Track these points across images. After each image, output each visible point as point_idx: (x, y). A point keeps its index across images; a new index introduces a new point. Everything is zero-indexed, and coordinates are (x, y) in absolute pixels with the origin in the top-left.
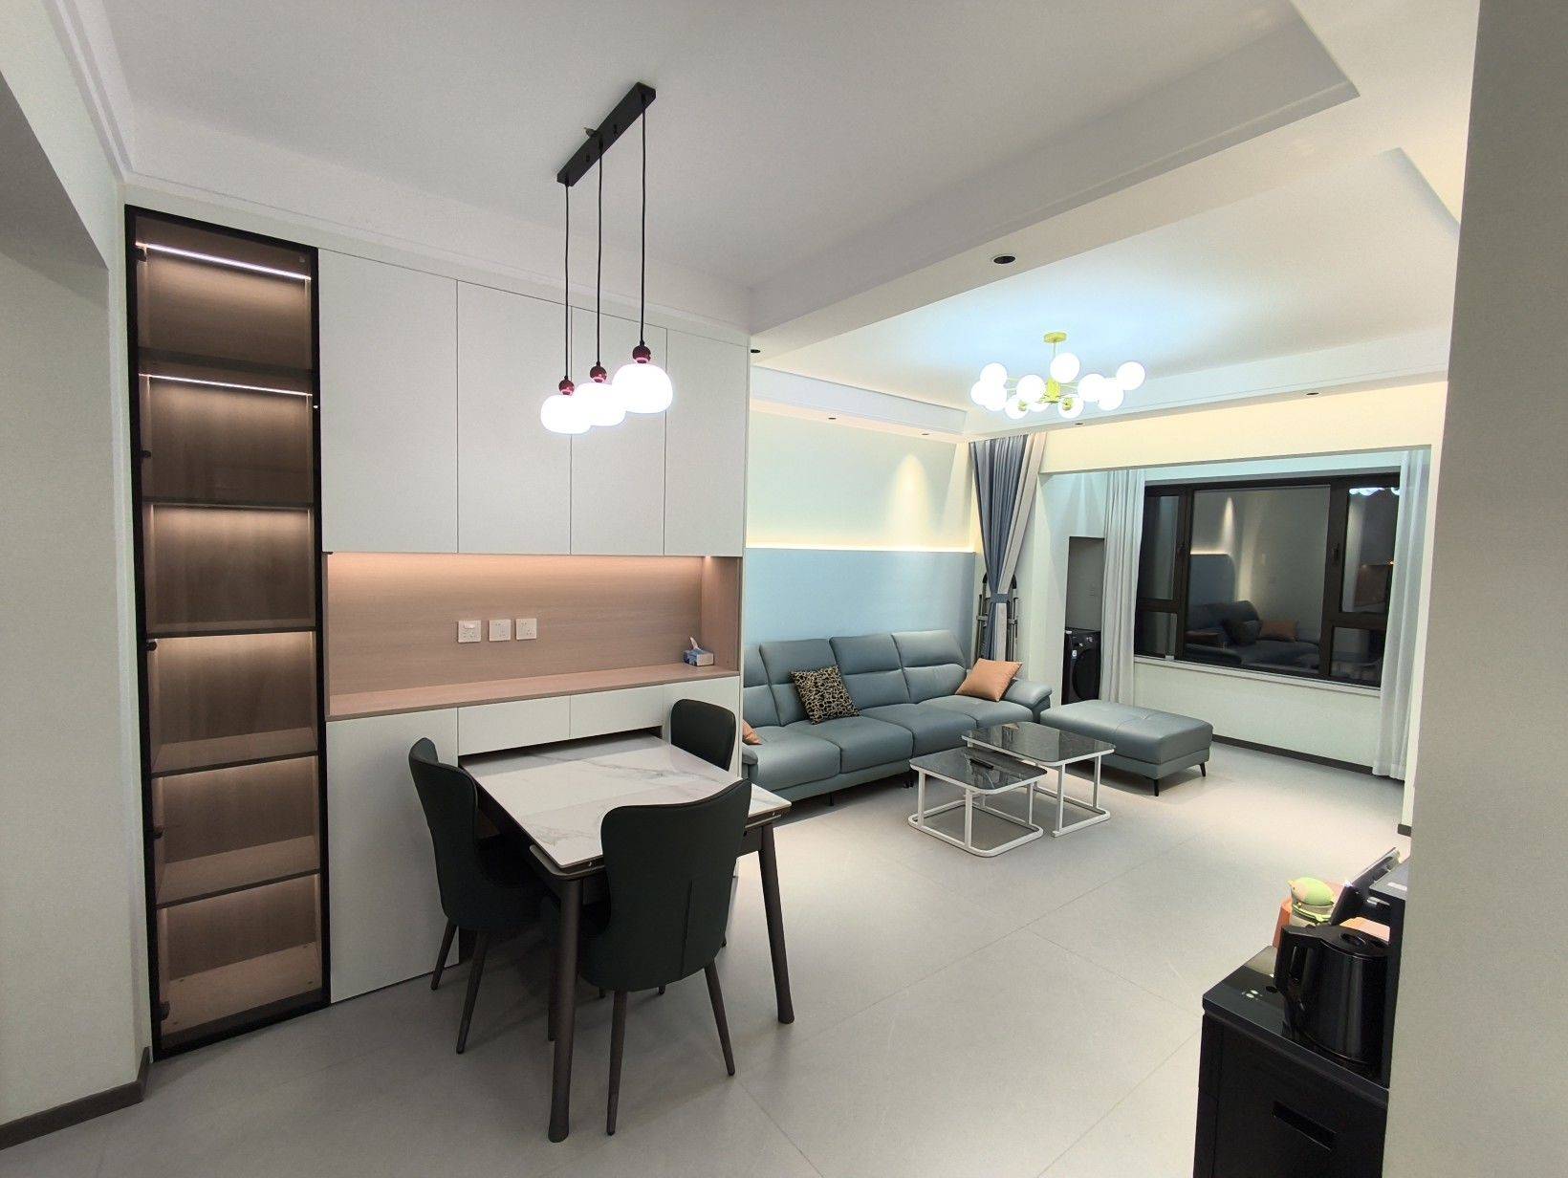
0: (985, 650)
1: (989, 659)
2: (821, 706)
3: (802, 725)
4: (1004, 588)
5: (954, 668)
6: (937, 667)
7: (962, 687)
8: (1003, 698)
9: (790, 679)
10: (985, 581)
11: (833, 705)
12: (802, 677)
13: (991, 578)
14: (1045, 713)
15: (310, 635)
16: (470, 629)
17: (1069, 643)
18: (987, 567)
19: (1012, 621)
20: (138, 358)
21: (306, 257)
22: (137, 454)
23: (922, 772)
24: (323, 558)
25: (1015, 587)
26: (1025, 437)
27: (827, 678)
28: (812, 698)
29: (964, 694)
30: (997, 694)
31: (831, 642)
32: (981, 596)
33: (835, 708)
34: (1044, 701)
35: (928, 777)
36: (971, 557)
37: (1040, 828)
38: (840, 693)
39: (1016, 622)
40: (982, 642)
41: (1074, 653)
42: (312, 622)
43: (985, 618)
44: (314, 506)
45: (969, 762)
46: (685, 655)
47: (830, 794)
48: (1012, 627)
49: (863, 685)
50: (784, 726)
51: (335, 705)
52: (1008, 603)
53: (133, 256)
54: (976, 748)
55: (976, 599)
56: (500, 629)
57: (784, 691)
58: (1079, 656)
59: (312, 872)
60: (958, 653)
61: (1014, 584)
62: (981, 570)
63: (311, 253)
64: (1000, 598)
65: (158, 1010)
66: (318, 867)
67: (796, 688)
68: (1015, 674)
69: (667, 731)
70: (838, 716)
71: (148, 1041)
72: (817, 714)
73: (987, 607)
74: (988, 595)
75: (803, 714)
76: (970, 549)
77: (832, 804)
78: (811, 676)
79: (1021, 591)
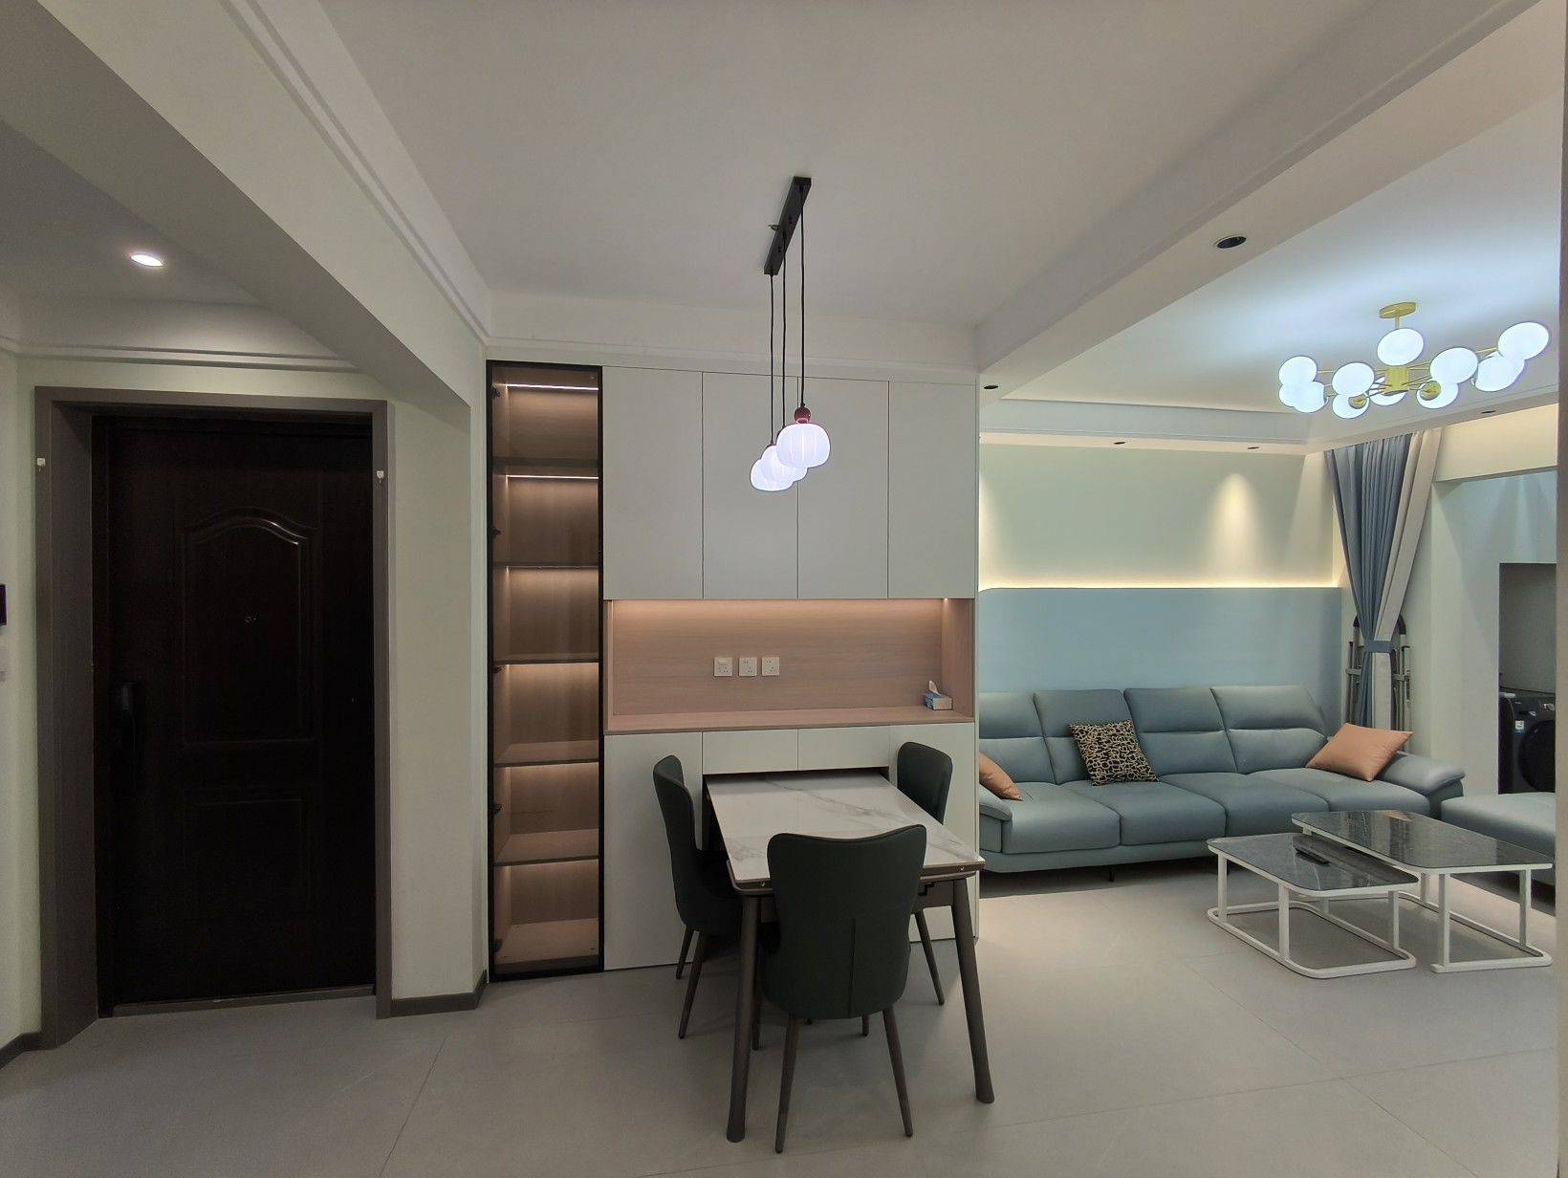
0: (1360, 714)
1: (1365, 725)
2: (1105, 765)
3: (1081, 786)
4: (1384, 631)
5: (1305, 736)
6: (1279, 731)
7: (1318, 758)
8: (1380, 776)
9: (1069, 733)
10: (1356, 624)
11: (1120, 765)
12: (1082, 731)
13: (1365, 622)
14: (1451, 804)
15: (596, 665)
16: (723, 665)
17: (1507, 713)
18: (1357, 608)
19: (1400, 677)
20: (494, 465)
21: (593, 374)
22: (492, 533)
23: (1222, 858)
24: (604, 605)
25: (1405, 633)
26: (1408, 438)
27: (1115, 735)
28: (1094, 757)
29: (1318, 767)
30: (1370, 768)
31: (1126, 695)
32: (1351, 643)
33: (1123, 769)
34: (1452, 786)
35: (1232, 867)
36: (1334, 594)
37: (1410, 955)
38: (1132, 752)
39: (1407, 679)
40: (1355, 702)
41: (1520, 725)
42: (597, 655)
43: (1358, 672)
44: (599, 565)
45: (1294, 852)
46: (924, 697)
47: (1110, 867)
48: (1401, 686)
49: (1164, 746)
50: (1061, 784)
51: (612, 723)
52: (1393, 654)
53: (492, 394)
54: (1314, 837)
55: (1345, 647)
56: (749, 666)
57: (1060, 746)
58: (1529, 731)
59: (594, 858)
60: (1315, 716)
61: (1401, 627)
62: (1350, 613)
63: (598, 370)
64: (1380, 647)
65: (494, 946)
66: (597, 854)
67: (1076, 743)
68: (1402, 748)
69: (893, 773)
70: (1126, 779)
71: (486, 966)
72: (1099, 774)
73: (1360, 658)
74: (1362, 643)
75: (1083, 774)
76: (1334, 583)
77: (1111, 880)
78: (1093, 732)
79: (1414, 637)
